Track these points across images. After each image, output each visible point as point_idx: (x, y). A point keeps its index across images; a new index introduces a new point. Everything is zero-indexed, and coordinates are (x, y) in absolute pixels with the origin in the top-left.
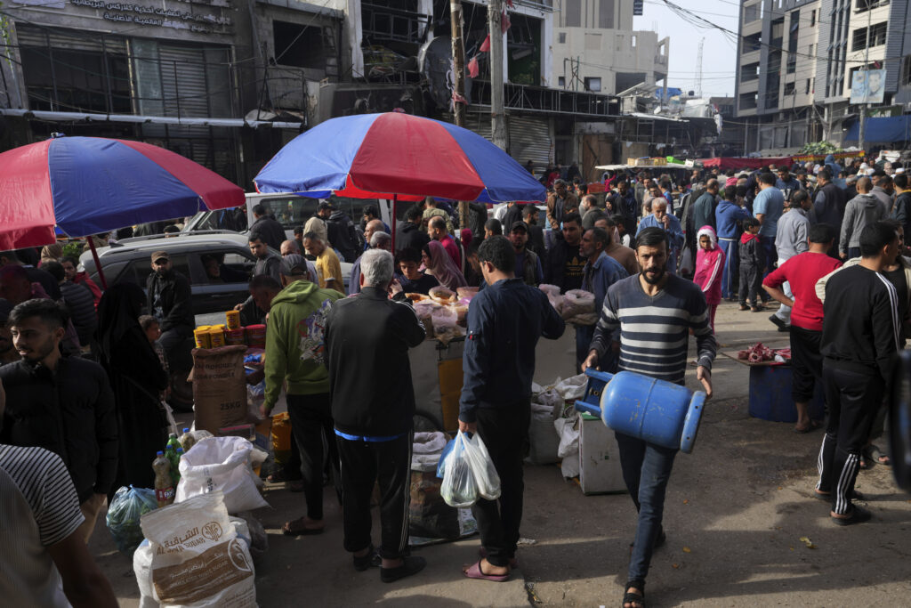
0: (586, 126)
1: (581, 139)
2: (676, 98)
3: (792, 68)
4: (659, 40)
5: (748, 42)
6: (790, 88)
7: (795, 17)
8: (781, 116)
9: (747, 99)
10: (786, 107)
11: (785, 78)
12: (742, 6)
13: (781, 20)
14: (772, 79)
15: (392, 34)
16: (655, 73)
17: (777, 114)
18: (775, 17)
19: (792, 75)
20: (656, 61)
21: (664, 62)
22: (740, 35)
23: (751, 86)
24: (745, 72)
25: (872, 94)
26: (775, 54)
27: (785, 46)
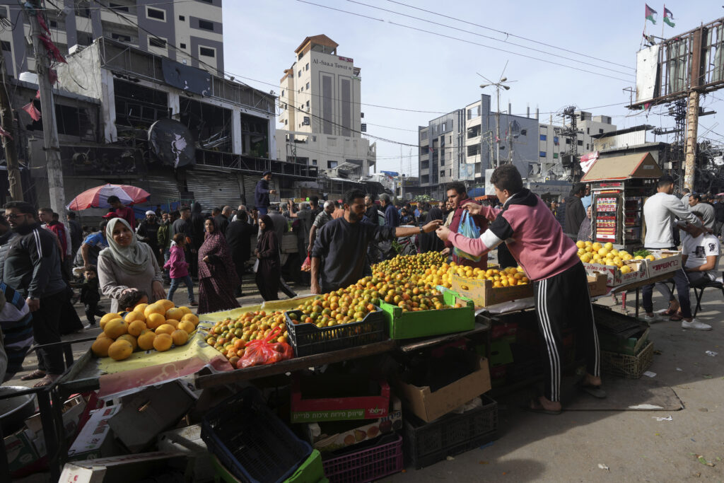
0: (303, 184)
1: (300, 191)
2: (396, 177)
3: (443, 164)
4: (370, 145)
5: (424, 150)
6: (443, 172)
7: (443, 138)
8: (440, 187)
9: (425, 178)
10: (442, 182)
11: (441, 168)
12: (419, 131)
13: (437, 140)
14: (435, 167)
15: (141, 118)
16: (368, 161)
17: (438, 186)
18: (434, 138)
19: (443, 167)
20: (368, 154)
21: (374, 156)
22: (419, 146)
23: (426, 172)
24: (423, 164)
25: (469, 175)
26: (435, 155)
27: (440, 153)
